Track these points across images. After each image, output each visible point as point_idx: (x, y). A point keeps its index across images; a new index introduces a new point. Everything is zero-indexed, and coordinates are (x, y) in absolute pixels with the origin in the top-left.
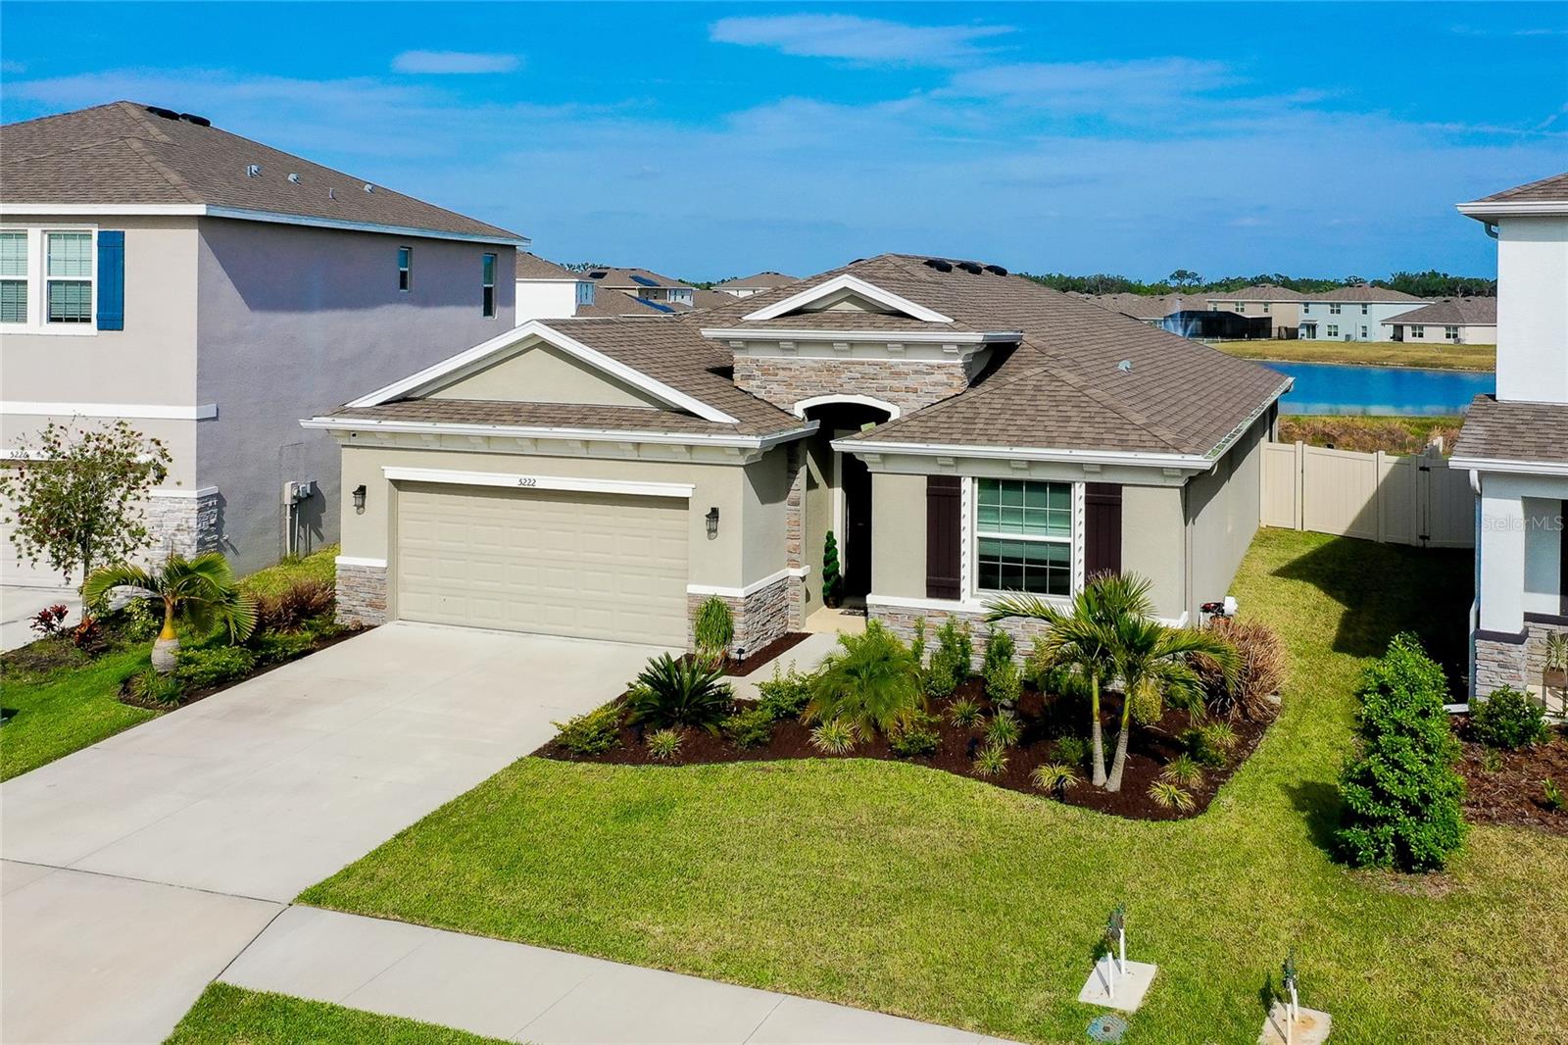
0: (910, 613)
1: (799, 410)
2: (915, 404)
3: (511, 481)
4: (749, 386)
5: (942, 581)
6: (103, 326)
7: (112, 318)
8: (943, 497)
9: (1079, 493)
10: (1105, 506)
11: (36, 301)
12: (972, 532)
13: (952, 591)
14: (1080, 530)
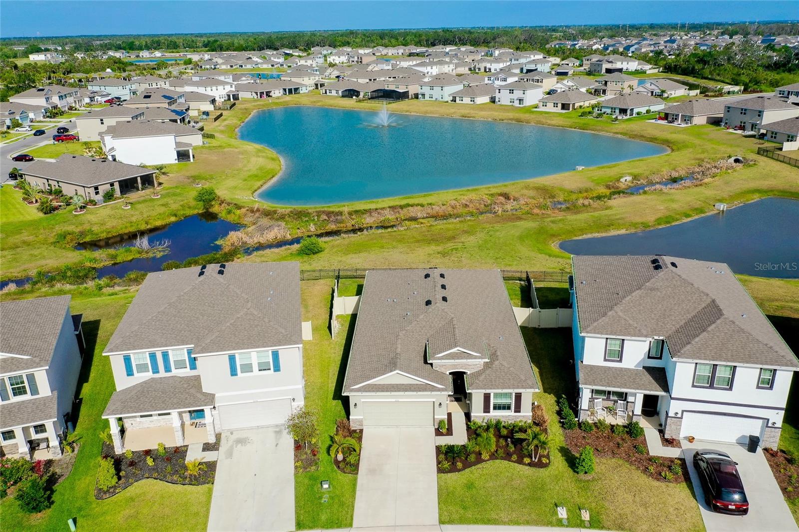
0: (480, 416)
1: (448, 373)
2: (473, 371)
3: (394, 400)
4: (437, 369)
5: (486, 409)
6: (275, 371)
7: (277, 368)
8: (487, 397)
9: (514, 394)
10: (518, 397)
11: (255, 368)
12: (492, 401)
13: (489, 412)
14: (514, 400)
